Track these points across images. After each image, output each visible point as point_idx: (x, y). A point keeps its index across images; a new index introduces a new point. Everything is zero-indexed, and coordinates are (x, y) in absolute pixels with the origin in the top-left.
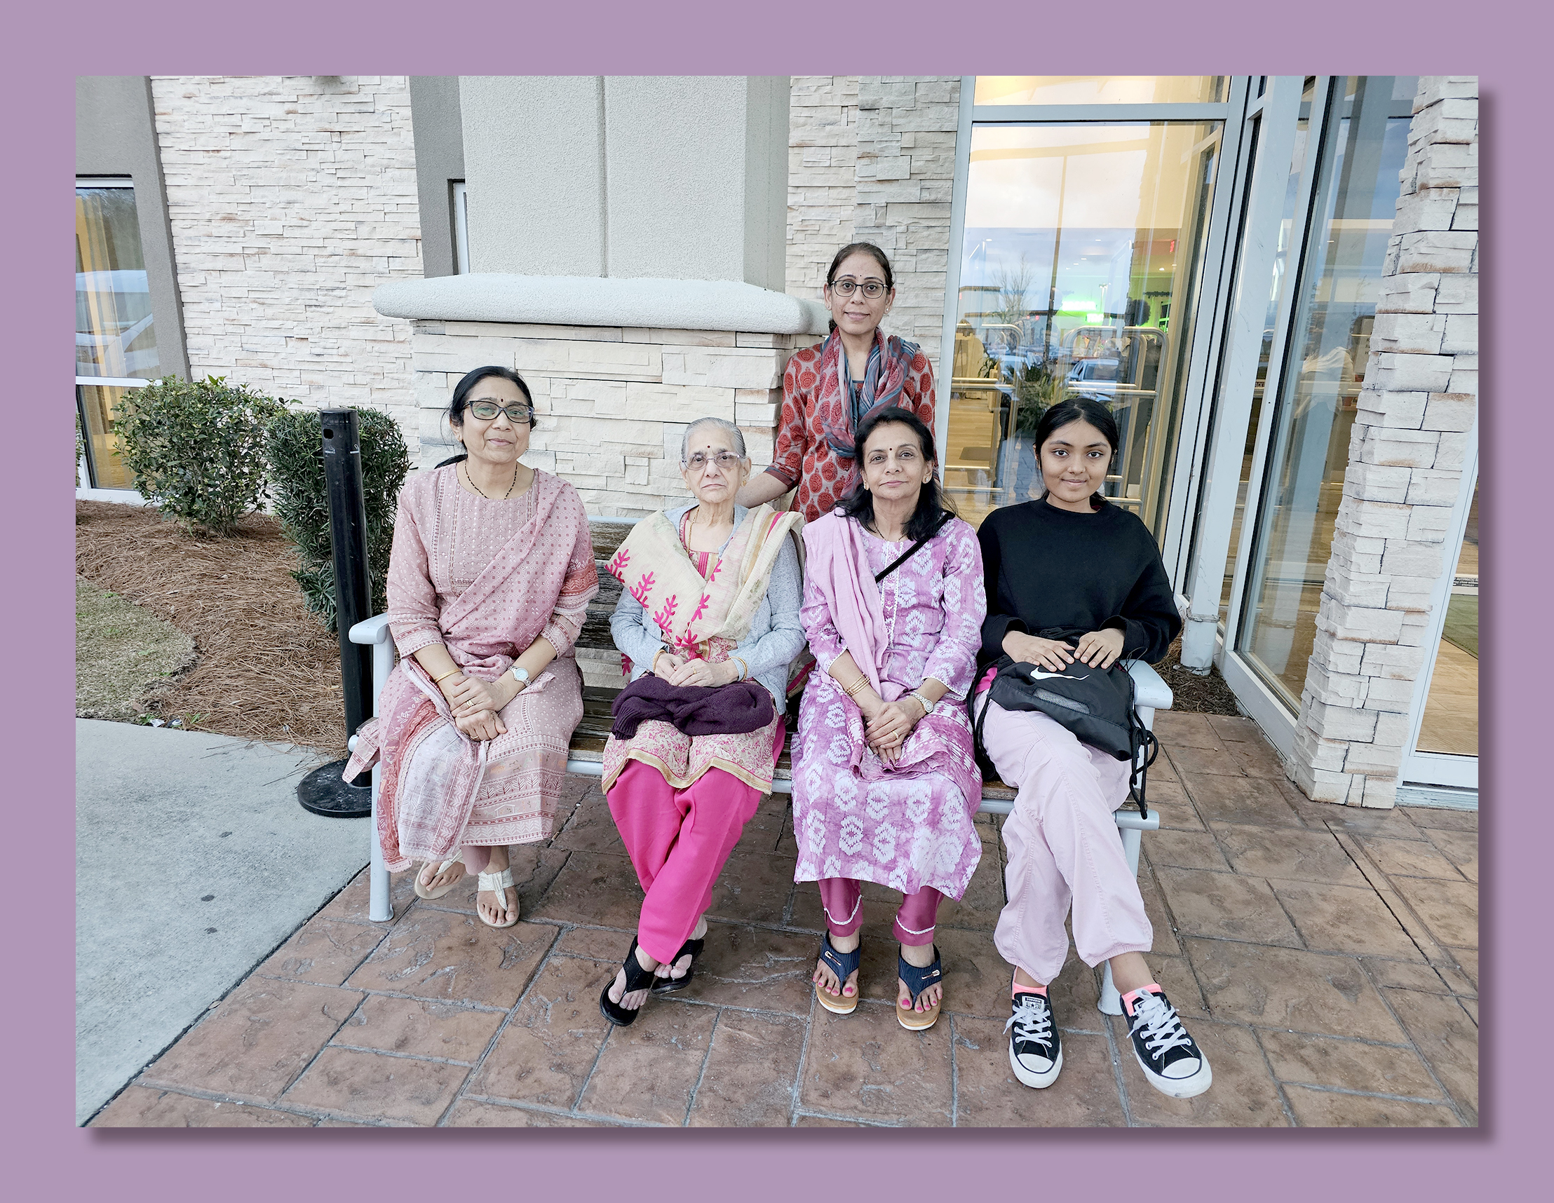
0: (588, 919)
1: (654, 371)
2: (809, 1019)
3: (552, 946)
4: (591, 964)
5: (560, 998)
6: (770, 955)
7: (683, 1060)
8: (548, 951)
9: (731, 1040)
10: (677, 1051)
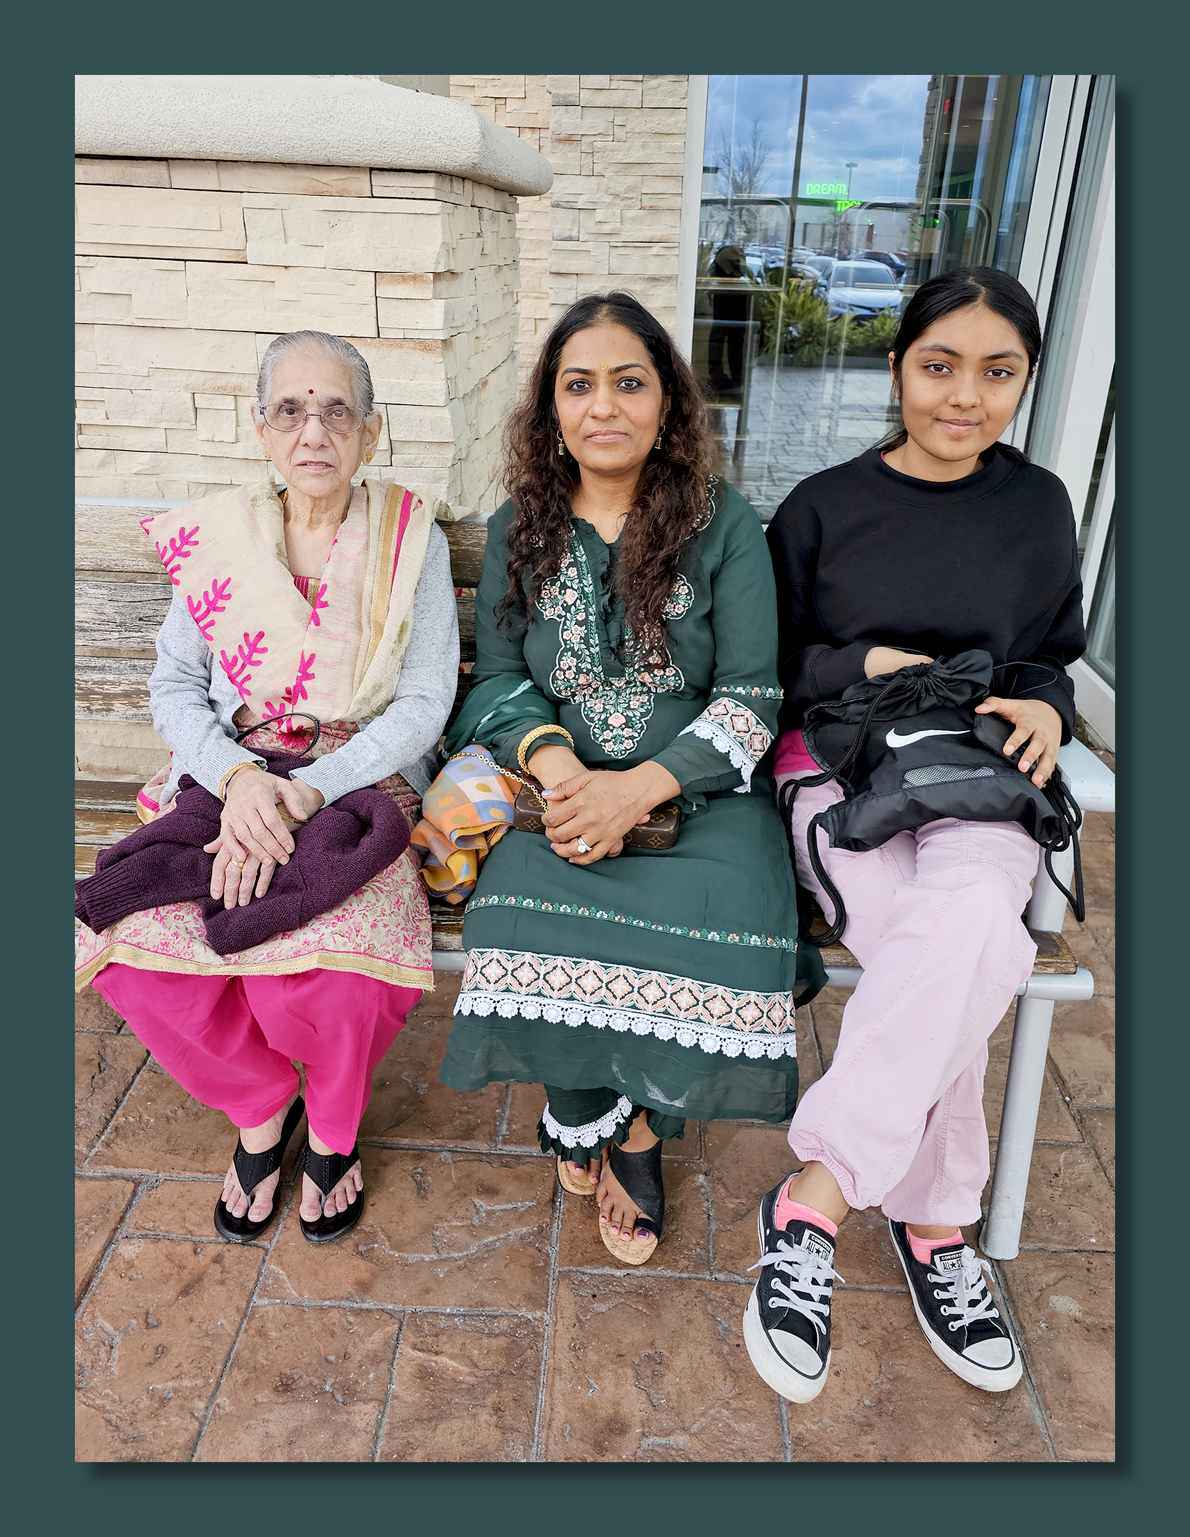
0: (181, 1161)
1: (230, 240)
2: (546, 1317)
3: (122, 1219)
4: (187, 1248)
5: (134, 1322)
6: (478, 1202)
7: (345, 1425)
8: (116, 1229)
9: (424, 1375)
10: (335, 1410)
